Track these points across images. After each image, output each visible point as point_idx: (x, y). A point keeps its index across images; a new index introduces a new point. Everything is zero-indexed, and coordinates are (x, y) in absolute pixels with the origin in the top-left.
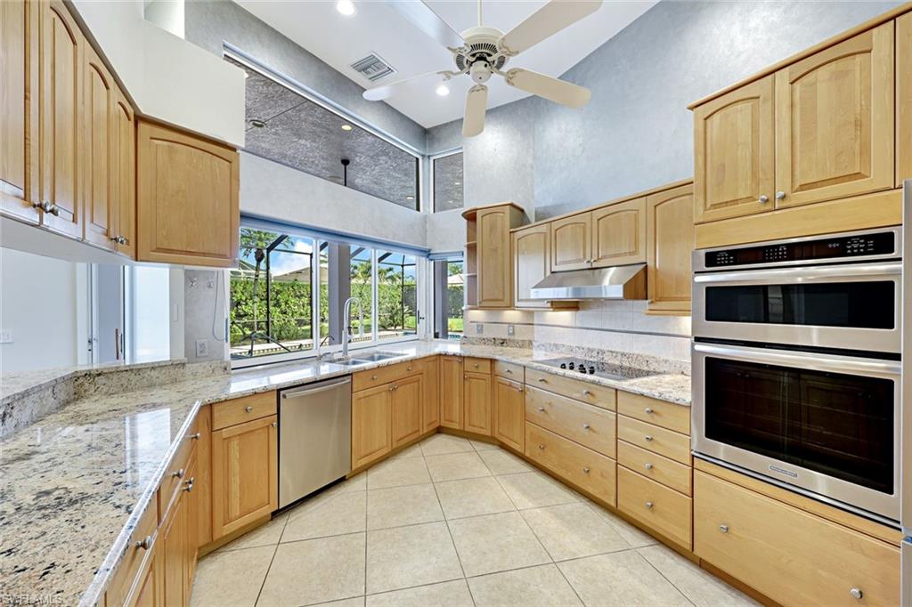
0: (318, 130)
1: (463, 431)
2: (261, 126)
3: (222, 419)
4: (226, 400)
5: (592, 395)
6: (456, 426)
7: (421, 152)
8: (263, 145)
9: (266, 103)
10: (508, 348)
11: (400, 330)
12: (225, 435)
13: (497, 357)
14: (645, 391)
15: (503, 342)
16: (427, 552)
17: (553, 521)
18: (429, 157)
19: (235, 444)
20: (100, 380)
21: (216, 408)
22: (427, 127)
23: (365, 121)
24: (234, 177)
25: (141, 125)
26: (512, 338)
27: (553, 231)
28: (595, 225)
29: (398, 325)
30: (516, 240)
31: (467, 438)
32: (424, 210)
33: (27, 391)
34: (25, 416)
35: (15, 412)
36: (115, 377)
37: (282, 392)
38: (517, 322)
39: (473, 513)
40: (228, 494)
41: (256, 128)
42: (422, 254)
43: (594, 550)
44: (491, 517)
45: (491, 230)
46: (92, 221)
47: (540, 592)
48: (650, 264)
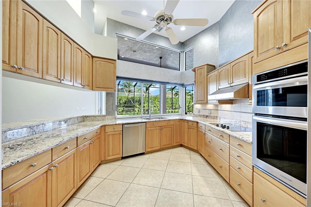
0: (150, 50)
1: (188, 147)
2: (135, 52)
3: (108, 130)
4: (108, 125)
5: (223, 137)
6: (186, 145)
7: (181, 51)
8: (138, 57)
9: (134, 45)
10: (209, 119)
11: (191, 113)
12: (108, 134)
13: (198, 121)
14: (237, 136)
15: (207, 117)
16: (154, 178)
17: (202, 182)
18: (183, 52)
19: (111, 137)
20: (88, 118)
21: (106, 126)
22: (182, 41)
23: (158, 44)
24: (115, 68)
25: (94, 58)
26: (210, 115)
27: (219, 73)
28: (232, 69)
29: (191, 111)
30: (209, 78)
31: (190, 150)
32: (182, 70)
33: (70, 118)
34: (70, 123)
35: (68, 122)
36: (91, 117)
37: (123, 125)
38: (212, 109)
39: (176, 172)
40: (109, 149)
41: (134, 53)
42: (181, 85)
43: (212, 195)
44: (181, 174)
45: (200, 75)
46: (76, 81)
47: (181, 200)
48: (250, 83)
